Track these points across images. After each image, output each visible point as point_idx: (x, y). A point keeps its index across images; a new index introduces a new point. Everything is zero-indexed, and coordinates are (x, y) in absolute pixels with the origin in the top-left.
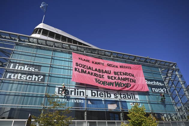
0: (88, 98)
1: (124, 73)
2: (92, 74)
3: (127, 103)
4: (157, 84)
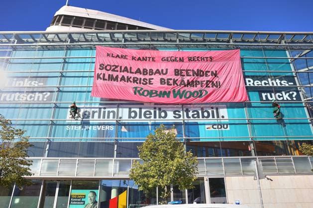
0: (121, 121)
1: (196, 70)
2: (129, 79)
3: (199, 126)
4: (277, 83)
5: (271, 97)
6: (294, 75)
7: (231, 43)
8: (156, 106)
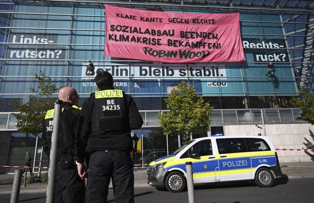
0: (134, 78)
2: (139, 39)
3: (202, 83)
4: (269, 46)
5: (264, 58)
6: (285, 39)
7: (231, 7)
8: (164, 65)
